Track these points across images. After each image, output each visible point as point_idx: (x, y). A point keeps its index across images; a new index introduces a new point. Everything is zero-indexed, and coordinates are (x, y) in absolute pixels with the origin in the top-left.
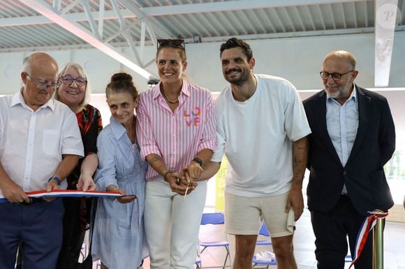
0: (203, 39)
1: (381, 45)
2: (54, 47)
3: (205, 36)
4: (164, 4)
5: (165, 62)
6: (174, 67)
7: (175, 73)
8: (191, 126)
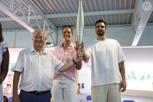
1: (140, 28)
2: (9, 30)
4: (53, 13)
5: (66, 33)
6: (69, 34)
7: (69, 36)
8: (69, 56)
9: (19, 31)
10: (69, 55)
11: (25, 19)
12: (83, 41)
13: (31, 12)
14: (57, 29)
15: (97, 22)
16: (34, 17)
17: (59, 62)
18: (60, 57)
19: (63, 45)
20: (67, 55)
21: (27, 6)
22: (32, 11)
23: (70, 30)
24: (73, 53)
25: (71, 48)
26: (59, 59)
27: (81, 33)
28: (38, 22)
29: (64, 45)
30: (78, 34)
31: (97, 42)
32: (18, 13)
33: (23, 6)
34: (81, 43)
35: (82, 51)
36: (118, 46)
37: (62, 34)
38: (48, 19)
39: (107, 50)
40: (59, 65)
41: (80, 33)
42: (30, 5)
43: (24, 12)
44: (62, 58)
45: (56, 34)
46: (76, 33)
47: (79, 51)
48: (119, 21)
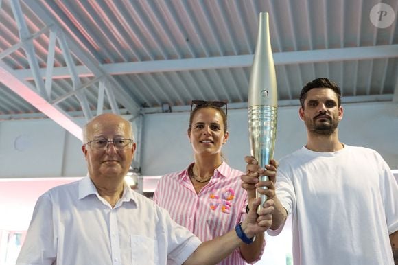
0: (174, 108)
3: (176, 104)
4: (131, 60)
5: (204, 127)
6: (215, 133)
7: (216, 140)
8: (217, 209)
9: (10, 119)
10: (217, 205)
11: (34, 78)
12: (272, 159)
13: (57, 56)
14: (143, 113)
15: (309, 87)
16: (66, 73)
17: (184, 232)
18: (182, 216)
19: (190, 171)
20: (209, 206)
21: (44, 36)
22: (62, 52)
23: (217, 117)
24: (231, 199)
25: (223, 181)
26: (181, 221)
27: (269, 128)
28: (78, 89)
29: (196, 172)
30: (256, 133)
31: (310, 159)
32: (11, 57)
33: (28, 35)
34: (267, 163)
35: (270, 193)
36: (383, 172)
37: (190, 130)
38: (112, 77)
39: (346, 188)
40: (182, 246)
41: (262, 128)
42: (53, 31)
43: (32, 56)
44: (192, 219)
45: (138, 127)
46: (250, 129)
47: (258, 195)
48: (354, 85)
